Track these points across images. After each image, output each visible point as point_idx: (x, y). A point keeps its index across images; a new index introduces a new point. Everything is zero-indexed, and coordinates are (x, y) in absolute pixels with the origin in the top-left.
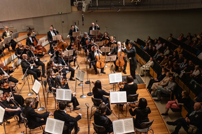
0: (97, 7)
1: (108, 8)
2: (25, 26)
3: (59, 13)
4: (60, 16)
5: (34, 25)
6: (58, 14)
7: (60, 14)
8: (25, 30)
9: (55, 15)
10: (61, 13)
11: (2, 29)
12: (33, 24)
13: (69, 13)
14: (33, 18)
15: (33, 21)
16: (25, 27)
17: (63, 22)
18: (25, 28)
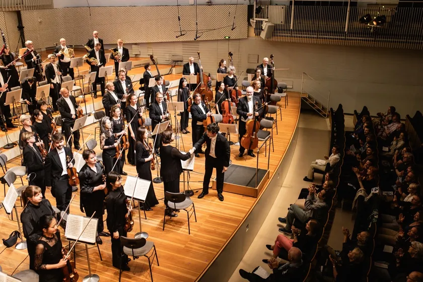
0: (291, 31)
1: (307, 36)
2: (170, 54)
3: (225, 37)
4: (227, 43)
5: (183, 54)
6: (224, 39)
7: (227, 39)
8: (169, 61)
9: (219, 40)
10: (229, 37)
11: (137, 55)
12: (183, 52)
13: (243, 39)
14: (183, 42)
15: (183, 47)
16: (169, 56)
18: (169, 58)
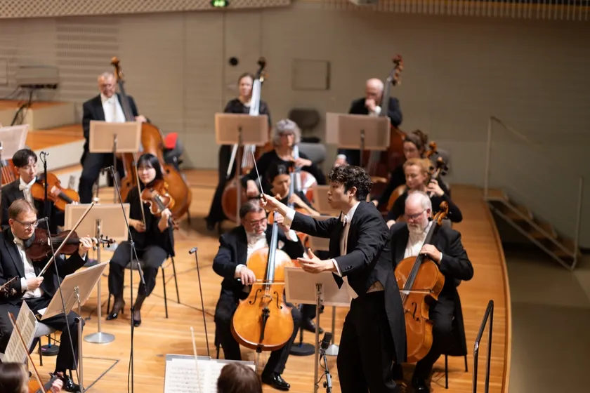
2: (11, 60)
3: (212, 2)
4: (220, 23)
5: (60, 63)
6: (210, 7)
7: (219, 10)
8: (6, 85)
9: (191, 12)
10: (227, 3)
12: (60, 54)
13: (275, 8)
14: (59, 19)
16: (8, 69)
17: (234, 62)
18: (7, 77)
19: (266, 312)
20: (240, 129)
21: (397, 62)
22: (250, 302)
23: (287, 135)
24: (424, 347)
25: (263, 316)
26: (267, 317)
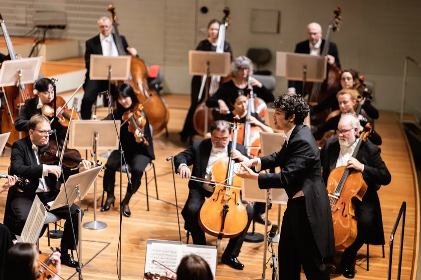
16: (27, 13)
17: (204, 10)
18: (26, 19)
19: (226, 207)
20: (208, 63)
21: (337, 13)
22: (214, 200)
23: (243, 69)
24: (350, 238)
25: (223, 211)
26: (227, 211)
